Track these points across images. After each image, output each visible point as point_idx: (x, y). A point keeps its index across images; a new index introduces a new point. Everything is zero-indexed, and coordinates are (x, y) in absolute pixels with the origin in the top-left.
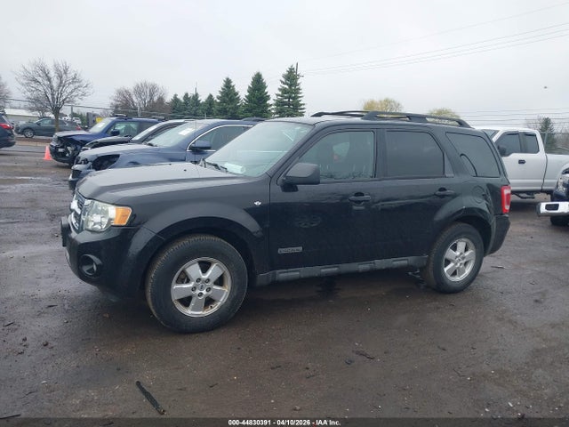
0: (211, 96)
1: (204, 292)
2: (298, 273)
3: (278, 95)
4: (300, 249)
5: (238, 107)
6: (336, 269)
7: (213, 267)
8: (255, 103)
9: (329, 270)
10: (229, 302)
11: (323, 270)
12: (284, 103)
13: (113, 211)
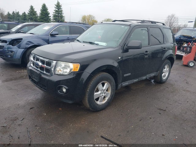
0: (25, 13)
1: (103, 94)
2: (128, 83)
3: (54, 13)
4: (130, 74)
5: (36, 17)
6: (137, 80)
7: (106, 84)
8: (44, 16)
9: (136, 80)
10: (111, 97)
11: (134, 81)
12: (57, 16)
13: (71, 65)
